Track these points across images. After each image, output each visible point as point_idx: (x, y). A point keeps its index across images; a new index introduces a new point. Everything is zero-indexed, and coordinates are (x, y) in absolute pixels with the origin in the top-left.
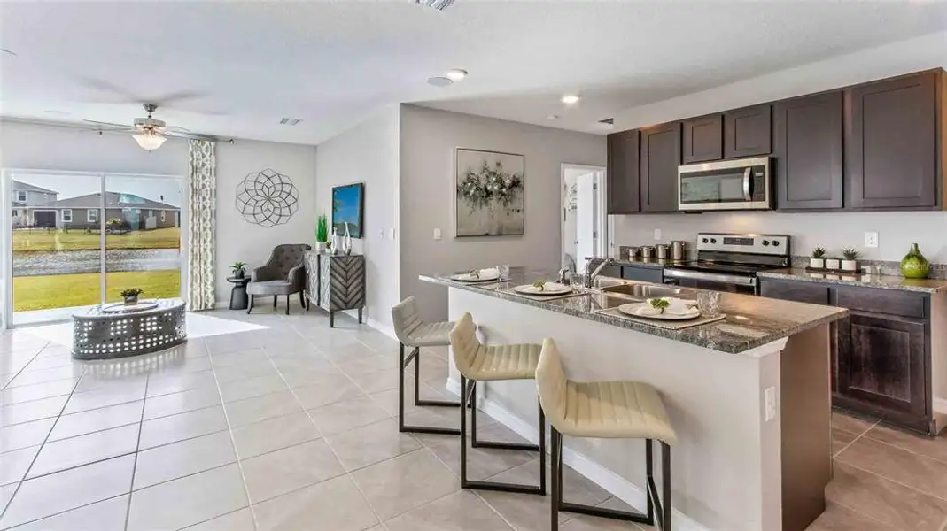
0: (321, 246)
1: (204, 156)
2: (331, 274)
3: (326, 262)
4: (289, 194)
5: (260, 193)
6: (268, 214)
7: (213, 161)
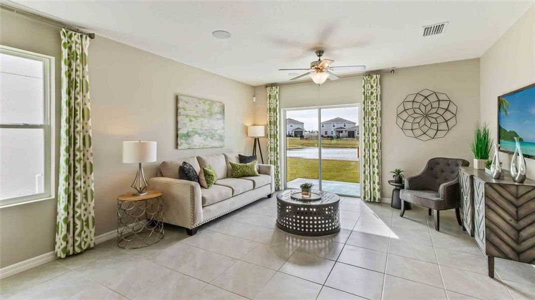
0: (479, 164)
1: (372, 87)
2: (486, 205)
3: (480, 188)
4: (447, 110)
5: (418, 111)
6: (425, 129)
7: (379, 89)
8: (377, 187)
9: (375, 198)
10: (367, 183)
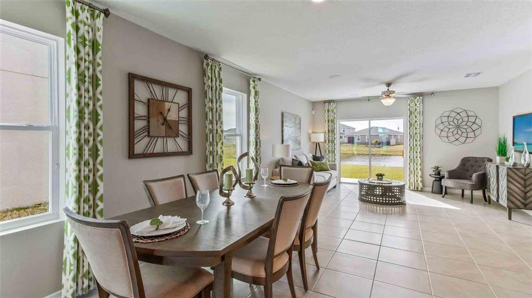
0: (500, 159)
1: (416, 105)
2: (508, 180)
3: (503, 172)
4: (474, 123)
5: (451, 123)
6: (457, 136)
7: (421, 107)
8: (420, 179)
9: (417, 188)
10: (412, 176)
